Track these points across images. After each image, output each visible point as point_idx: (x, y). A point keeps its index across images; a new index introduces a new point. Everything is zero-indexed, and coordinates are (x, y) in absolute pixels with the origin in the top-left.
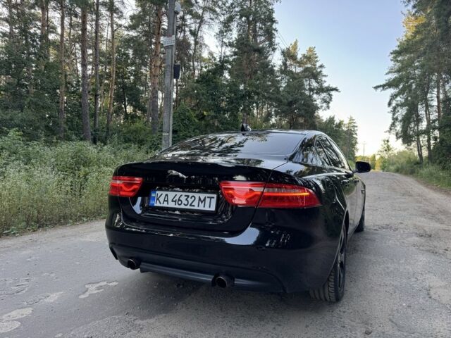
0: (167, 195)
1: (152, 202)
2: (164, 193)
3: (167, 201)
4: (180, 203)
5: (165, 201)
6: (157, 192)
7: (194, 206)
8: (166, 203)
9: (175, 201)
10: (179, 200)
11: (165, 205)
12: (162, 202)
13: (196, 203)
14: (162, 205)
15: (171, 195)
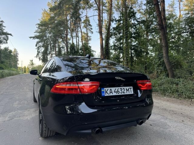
0: (111, 89)
1: (103, 94)
2: (109, 89)
3: (112, 92)
4: (118, 92)
5: (110, 92)
6: (105, 89)
7: (125, 93)
8: (111, 93)
9: (116, 92)
10: (118, 91)
11: (111, 94)
12: (109, 94)
13: (125, 91)
14: (109, 95)
15: (113, 89)
